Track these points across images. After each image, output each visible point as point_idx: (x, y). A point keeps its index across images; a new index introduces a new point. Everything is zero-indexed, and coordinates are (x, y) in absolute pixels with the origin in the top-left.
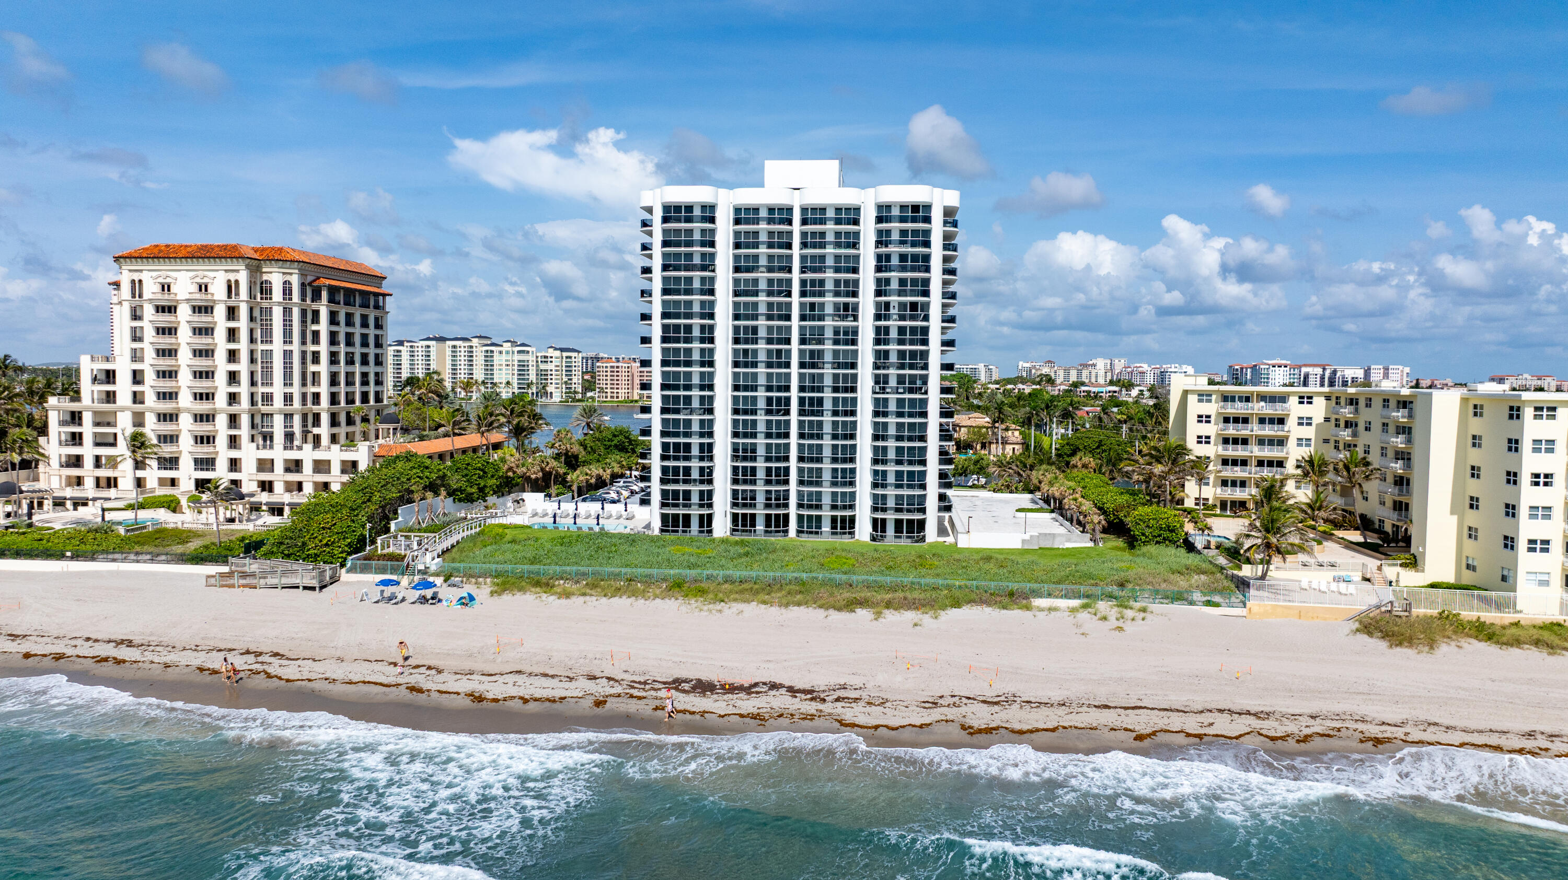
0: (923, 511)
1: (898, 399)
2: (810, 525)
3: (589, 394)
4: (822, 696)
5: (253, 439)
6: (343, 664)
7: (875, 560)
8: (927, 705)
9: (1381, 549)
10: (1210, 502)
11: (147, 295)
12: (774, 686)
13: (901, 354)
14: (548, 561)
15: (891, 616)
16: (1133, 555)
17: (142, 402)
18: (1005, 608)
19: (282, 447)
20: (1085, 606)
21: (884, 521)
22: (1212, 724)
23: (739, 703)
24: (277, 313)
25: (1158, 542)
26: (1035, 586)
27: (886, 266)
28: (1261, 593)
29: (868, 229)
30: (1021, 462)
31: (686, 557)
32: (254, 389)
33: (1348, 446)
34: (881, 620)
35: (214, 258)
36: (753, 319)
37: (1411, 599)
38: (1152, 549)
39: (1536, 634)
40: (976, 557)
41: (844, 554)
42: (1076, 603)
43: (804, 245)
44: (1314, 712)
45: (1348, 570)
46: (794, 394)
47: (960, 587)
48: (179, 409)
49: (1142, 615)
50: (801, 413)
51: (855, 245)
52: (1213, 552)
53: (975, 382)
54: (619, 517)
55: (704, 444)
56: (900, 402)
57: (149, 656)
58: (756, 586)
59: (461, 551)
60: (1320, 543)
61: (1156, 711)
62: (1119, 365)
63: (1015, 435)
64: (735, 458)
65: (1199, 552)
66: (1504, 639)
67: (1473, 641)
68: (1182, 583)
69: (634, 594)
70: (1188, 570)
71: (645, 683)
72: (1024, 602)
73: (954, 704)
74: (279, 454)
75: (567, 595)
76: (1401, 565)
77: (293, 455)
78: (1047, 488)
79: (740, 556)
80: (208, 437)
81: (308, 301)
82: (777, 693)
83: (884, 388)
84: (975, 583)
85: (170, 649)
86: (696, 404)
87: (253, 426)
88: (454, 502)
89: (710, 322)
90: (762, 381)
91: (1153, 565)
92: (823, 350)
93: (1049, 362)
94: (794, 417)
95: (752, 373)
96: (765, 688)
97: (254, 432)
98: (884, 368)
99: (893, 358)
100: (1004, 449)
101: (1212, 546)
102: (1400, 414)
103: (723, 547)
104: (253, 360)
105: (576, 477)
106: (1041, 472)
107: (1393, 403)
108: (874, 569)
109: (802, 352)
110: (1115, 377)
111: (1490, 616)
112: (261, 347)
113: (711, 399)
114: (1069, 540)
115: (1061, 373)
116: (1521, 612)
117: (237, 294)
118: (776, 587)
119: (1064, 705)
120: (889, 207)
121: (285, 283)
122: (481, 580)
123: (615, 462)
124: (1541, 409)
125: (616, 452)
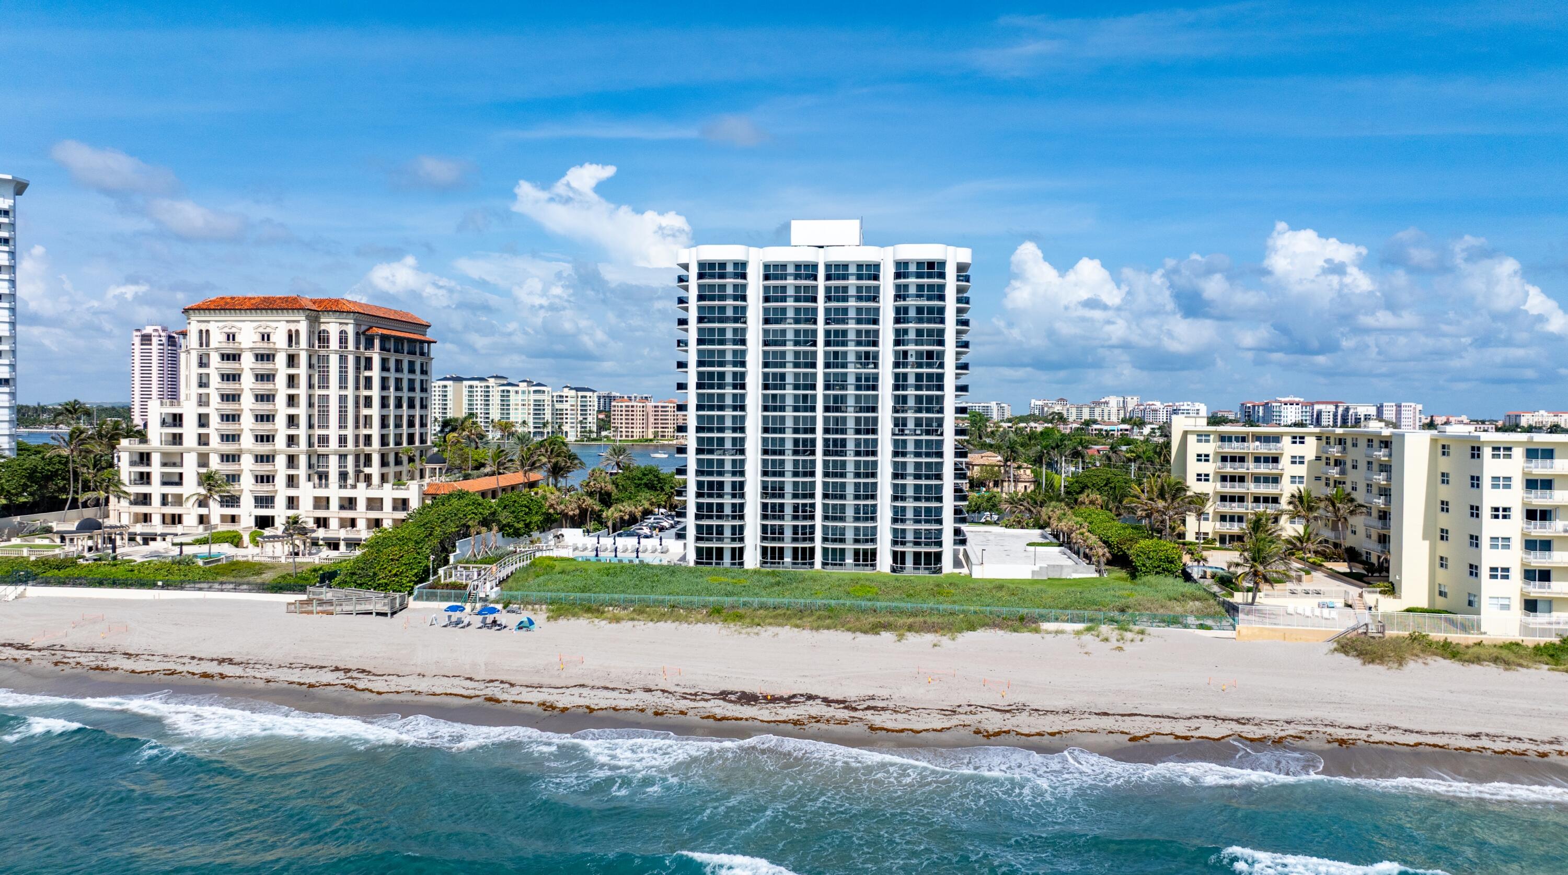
0: (940, 544)
1: (916, 441)
2: (834, 557)
3: (604, 433)
4: (854, 705)
5: (309, 479)
6: (425, 679)
7: (896, 588)
8: (947, 713)
9: (1365, 579)
10: (1210, 536)
11: (214, 344)
12: (810, 697)
13: (919, 399)
14: (598, 590)
15: (912, 638)
16: (1135, 584)
17: (207, 444)
18: (1015, 631)
19: (337, 485)
20: (1089, 629)
21: (903, 554)
22: (1197, 728)
23: (781, 711)
24: (334, 361)
25: (1157, 573)
26: (1043, 611)
27: (904, 318)
28: (1250, 617)
29: (887, 284)
30: (1032, 499)
31: (723, 586)
32: (311, 432)
33: (1337, 483)
34: (903, 641)
35: (277, 309)
36: (781, 367)
37: (1385, 623)
38: (1151, 578)
39: (1496, 652)
40: (989, 586)
41: (867, 583)
42: (1080, 626)
43: (828, 298)
44: (1289, 718)
45: (1331, 597)
46: (819, 435)
47: (975, 612)
48: (241, 450)
49: (1140, 636)
50: (826, 453)
51: (875, 299)
52: (1208, 581)
53: (987, 420)
54: (654, 551)
55: (736, 482)
56: (918, 443)
57: (250, 672)
58: (789, 612)
59: (517, 580)
60: (1308, 573)
61: (1149, 718)
62: (1132, 402)
63: (1027, 473)
64: (765, 495)
65: (1195, 581)
66: (1467, 657)
67: (1439, 659)
68: (1178, 608)
69: (678, 619)
70: (1183, 598)
71: (696, 694)
72: (1034, 625)
73: (971, 712)
74: (334, 492)
75: (618, 620)
76: (1380, 592)
77: (348, 493)
78: (1055, 524)
79: (772, 585)
80: (268, 477)
81: (362, 349)
82: (814, 703)
83: (903, 430)
84: (988, 608)
85: (267, 666)
86: (728, 445)
87: (310, 466)
88: (503, 536)
89: (742, 369)
90: (789, 423)
91: (1152, 593)
92: (846, 395)
93: (1062, 399)
94: (819, 457)
95: (780, 416)
96: (803, 699)
97: (311, 472)
98: (903, 412)
99: (911, 403)
100: (1015, 487)
101: (1208, 576)
102: (1381, 453)
103: (756, 577)
104: (311, 405)
105: (611, 514)
106: (1050, 509)
107: (1376, 443)
108: (896, 596)
109: (826, 397)
110: (1128, 415)
111: (1456, 637)
112: (318, 392)
113: (742, 440)
114: (1076, 571)
115: (1074, 411)
116: (1485, 633)
117: (298, 343)
118: (807, 613)
119: (1068, 712)
120: (906, 264)
121: (341, 332)
122: (537, 606)
123: (645, 499)
124: (1499, 449)
125: (646, 490)
